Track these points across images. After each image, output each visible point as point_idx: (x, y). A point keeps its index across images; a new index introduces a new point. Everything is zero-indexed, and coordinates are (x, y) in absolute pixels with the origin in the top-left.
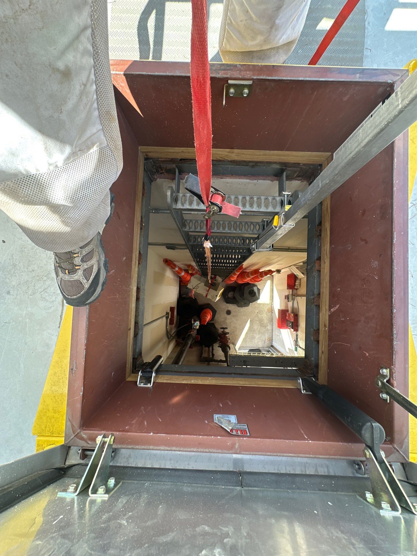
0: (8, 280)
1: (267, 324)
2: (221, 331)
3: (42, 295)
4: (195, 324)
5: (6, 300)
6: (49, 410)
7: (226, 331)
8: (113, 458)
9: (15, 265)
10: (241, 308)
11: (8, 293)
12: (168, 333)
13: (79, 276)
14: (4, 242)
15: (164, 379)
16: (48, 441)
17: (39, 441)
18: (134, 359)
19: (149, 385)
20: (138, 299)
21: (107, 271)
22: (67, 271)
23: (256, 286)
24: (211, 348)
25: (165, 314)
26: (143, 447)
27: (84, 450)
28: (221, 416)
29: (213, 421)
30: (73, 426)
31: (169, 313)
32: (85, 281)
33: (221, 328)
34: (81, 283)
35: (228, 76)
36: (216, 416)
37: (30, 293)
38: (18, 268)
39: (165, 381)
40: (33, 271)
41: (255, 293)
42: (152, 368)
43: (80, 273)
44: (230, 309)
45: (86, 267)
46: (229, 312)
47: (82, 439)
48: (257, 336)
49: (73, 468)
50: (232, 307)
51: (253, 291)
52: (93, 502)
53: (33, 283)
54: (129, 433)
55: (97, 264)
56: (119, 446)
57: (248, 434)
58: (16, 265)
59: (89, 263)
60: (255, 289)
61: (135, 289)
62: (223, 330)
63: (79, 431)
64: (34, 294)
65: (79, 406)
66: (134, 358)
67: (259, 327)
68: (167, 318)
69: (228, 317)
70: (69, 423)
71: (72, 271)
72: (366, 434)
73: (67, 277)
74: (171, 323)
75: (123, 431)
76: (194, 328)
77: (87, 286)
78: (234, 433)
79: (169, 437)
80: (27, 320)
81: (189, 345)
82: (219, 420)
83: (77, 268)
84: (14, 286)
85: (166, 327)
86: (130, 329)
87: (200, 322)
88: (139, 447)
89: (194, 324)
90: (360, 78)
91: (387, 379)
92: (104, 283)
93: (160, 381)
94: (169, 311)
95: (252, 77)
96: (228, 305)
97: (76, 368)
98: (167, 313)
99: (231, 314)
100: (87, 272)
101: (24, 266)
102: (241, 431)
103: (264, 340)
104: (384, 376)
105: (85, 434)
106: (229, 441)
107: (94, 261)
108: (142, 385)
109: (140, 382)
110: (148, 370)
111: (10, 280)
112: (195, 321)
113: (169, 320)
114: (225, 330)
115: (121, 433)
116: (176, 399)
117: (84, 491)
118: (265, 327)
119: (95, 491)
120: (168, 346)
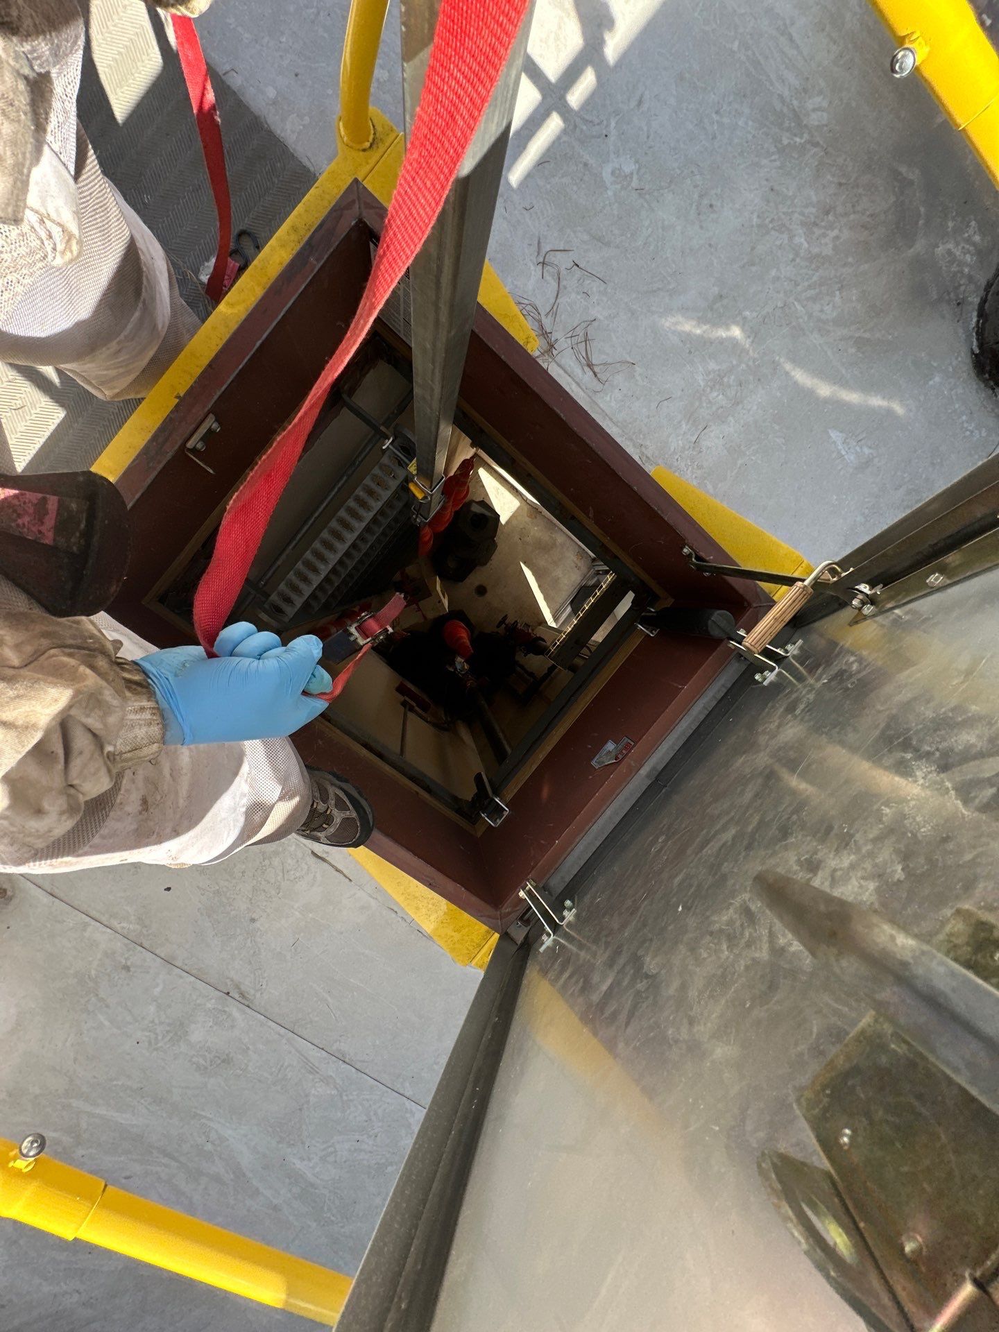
0: (233, 913)
1: (551, 537)
2: (501, 630)
3: (288, 880)
4: (459, 667)
5: (261, 929)
6: (452, 936)
7: (510, 620)
8: (550, 894)
9: (217, 893)
10: (490, 562)
11: (253, 920)
12: (437, 726)
13: (338, 817)
14: (169, 889)
15: (512, 790)
16: (485, 954)
17: (477, 964)
18: (459, 811)
19: (506, 814)
20: (380, 756)
21: (346, 781)
22: (324, 826)
23: (472, 501)
24: (518, 669)
25: (402, 708)
26: (562, 858)
27: (521, 918)
28: (597, 757)
29: (596, 770)
30: (489, 917)
31: (405, 700)
32: (348, 813)
33: (498, 627)
34: (348, 818)
35: (179, 443)
36: (593, 763)
37: (273, 892)
38: (225, 889)
39: (516, 791)
40: (243, 872)
41: (483, 515)
42: (487, 796)
43: (335, 812)
44: (477, 584)
45: (333, 802)
46: (481, 590)
47: (509, 914)
48: (558, 572)
49: (530, 935)
50: (475, 579)
51: (476, 515)
52: (569, 925)
53: (263, 883)
54: (539, 864)
55: (334, 788)
56: (544, 881)
57: (633, 743)
58: (218, 890)
59: (332, 796)
60: (476, 509)
61: (364, 752)
62: (504, 626)
63: (498, 913)
64: (279, 888)
65: (474, 899)
66: (457, 812)
67: (546, 556)
68: (411, 709)
69: (488, 596)
70: (484, 919)
71: (329, 820)
72: (716, 633)
73: (332, 830)
74: (425, 708)
75: (533, 868)
76: (463, 675)
77: (354, 815)
78: (620, 757)
79: (572, 826)
80: (310, 915)
81: (486, 706)
82: (598, 763)
83: (328, 813)
84: (248, 908)
85: (427, 722)
86: (417, 793)
87: (462, 657)
88: (560, 861)
89: (456, 669)
90: (318, 260)
91: (694, 555)
92: (360, 793)
93: (509, 797)
94: (402, 698)
95: (206, 409)
96: (468, 581)
97: (433, 879)
98: (404, 704)
99: (488, 588)
100: (340, 805)
101: (227, 880)
102: (625, 748)
103: (573, 565)
104: (690, 556)
105: (506, 909)
106: (623, 768)
107: (332, 790)
108: (499, 822)
109: (494, 822)
110: (486, 802)
111: (234, 910)
112: (453, 663)
113: (417, 708)
114: (507, 622)
115: (533, 872)
116: (545, 792)
117: (555, 927)
118: (554, 545)
119: (562, 919)
120: (462, 740)
